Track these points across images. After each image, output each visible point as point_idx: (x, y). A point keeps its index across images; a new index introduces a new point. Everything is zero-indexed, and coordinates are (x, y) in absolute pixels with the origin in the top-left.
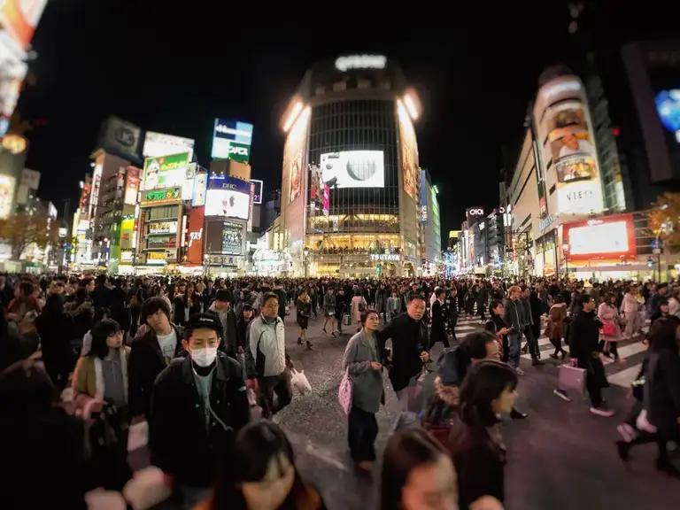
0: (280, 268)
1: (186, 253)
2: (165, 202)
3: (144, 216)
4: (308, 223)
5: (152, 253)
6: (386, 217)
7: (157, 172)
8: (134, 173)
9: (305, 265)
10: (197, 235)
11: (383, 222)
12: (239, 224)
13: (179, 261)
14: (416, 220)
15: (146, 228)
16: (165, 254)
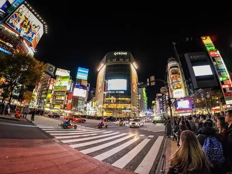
0: (94, 113)
1: (66, 106)
2: (61, 90)
3: (54, 93)
4: (104, 100)
5: (55, 105)
6: (127, 99)
7: (60, 81)
8: (53, 80)
9: (103, 112)
10: (70, 101)
11: (126, 100)
12: (83, 99)
13: (64, 109)
14: (137, 99)
15: (55, 97)
16: (60, 106)
